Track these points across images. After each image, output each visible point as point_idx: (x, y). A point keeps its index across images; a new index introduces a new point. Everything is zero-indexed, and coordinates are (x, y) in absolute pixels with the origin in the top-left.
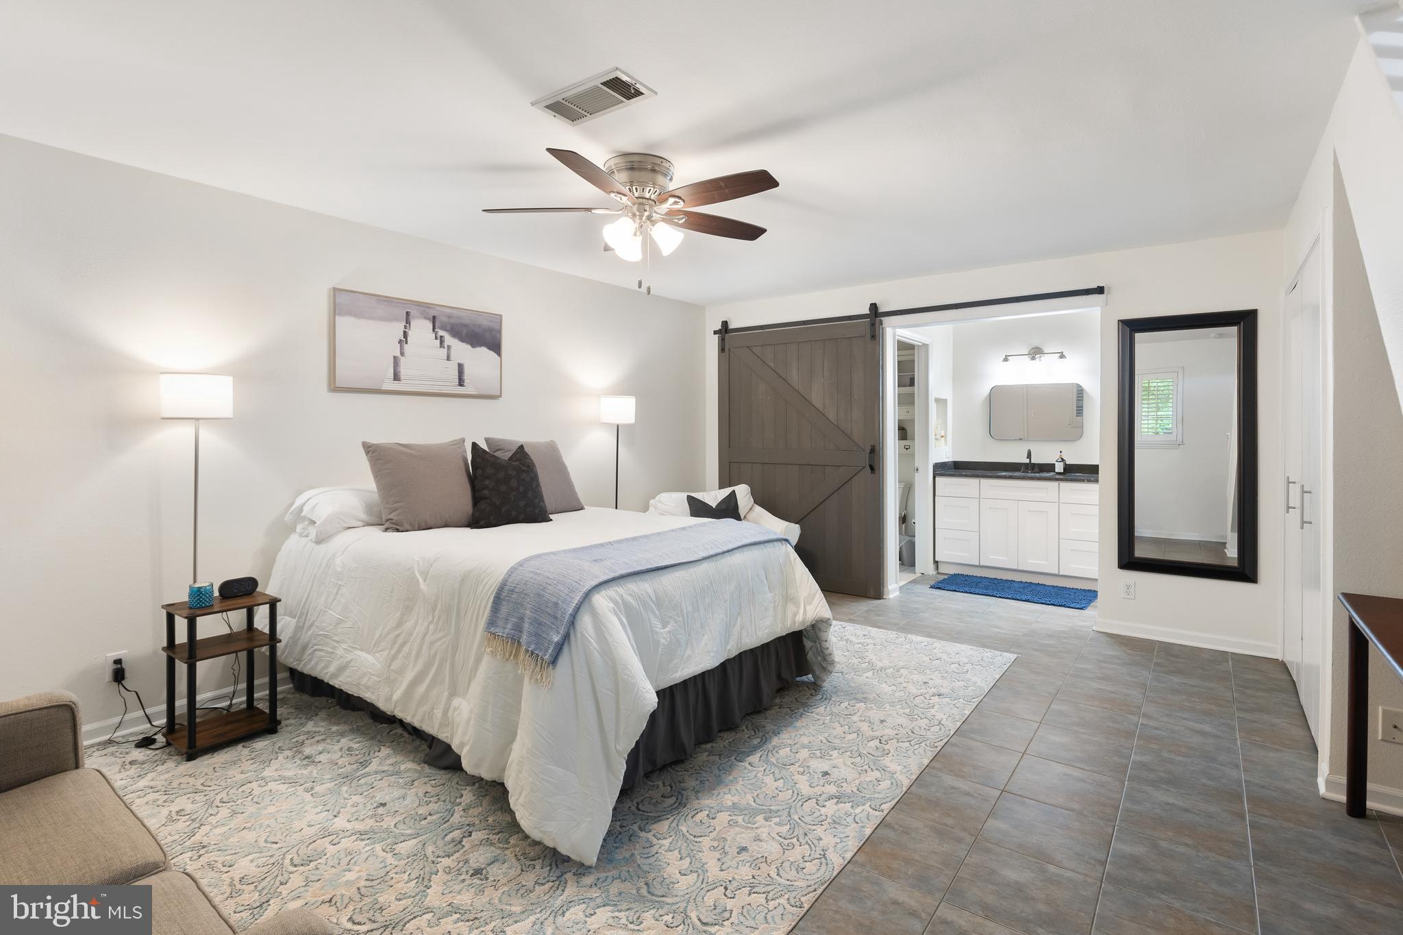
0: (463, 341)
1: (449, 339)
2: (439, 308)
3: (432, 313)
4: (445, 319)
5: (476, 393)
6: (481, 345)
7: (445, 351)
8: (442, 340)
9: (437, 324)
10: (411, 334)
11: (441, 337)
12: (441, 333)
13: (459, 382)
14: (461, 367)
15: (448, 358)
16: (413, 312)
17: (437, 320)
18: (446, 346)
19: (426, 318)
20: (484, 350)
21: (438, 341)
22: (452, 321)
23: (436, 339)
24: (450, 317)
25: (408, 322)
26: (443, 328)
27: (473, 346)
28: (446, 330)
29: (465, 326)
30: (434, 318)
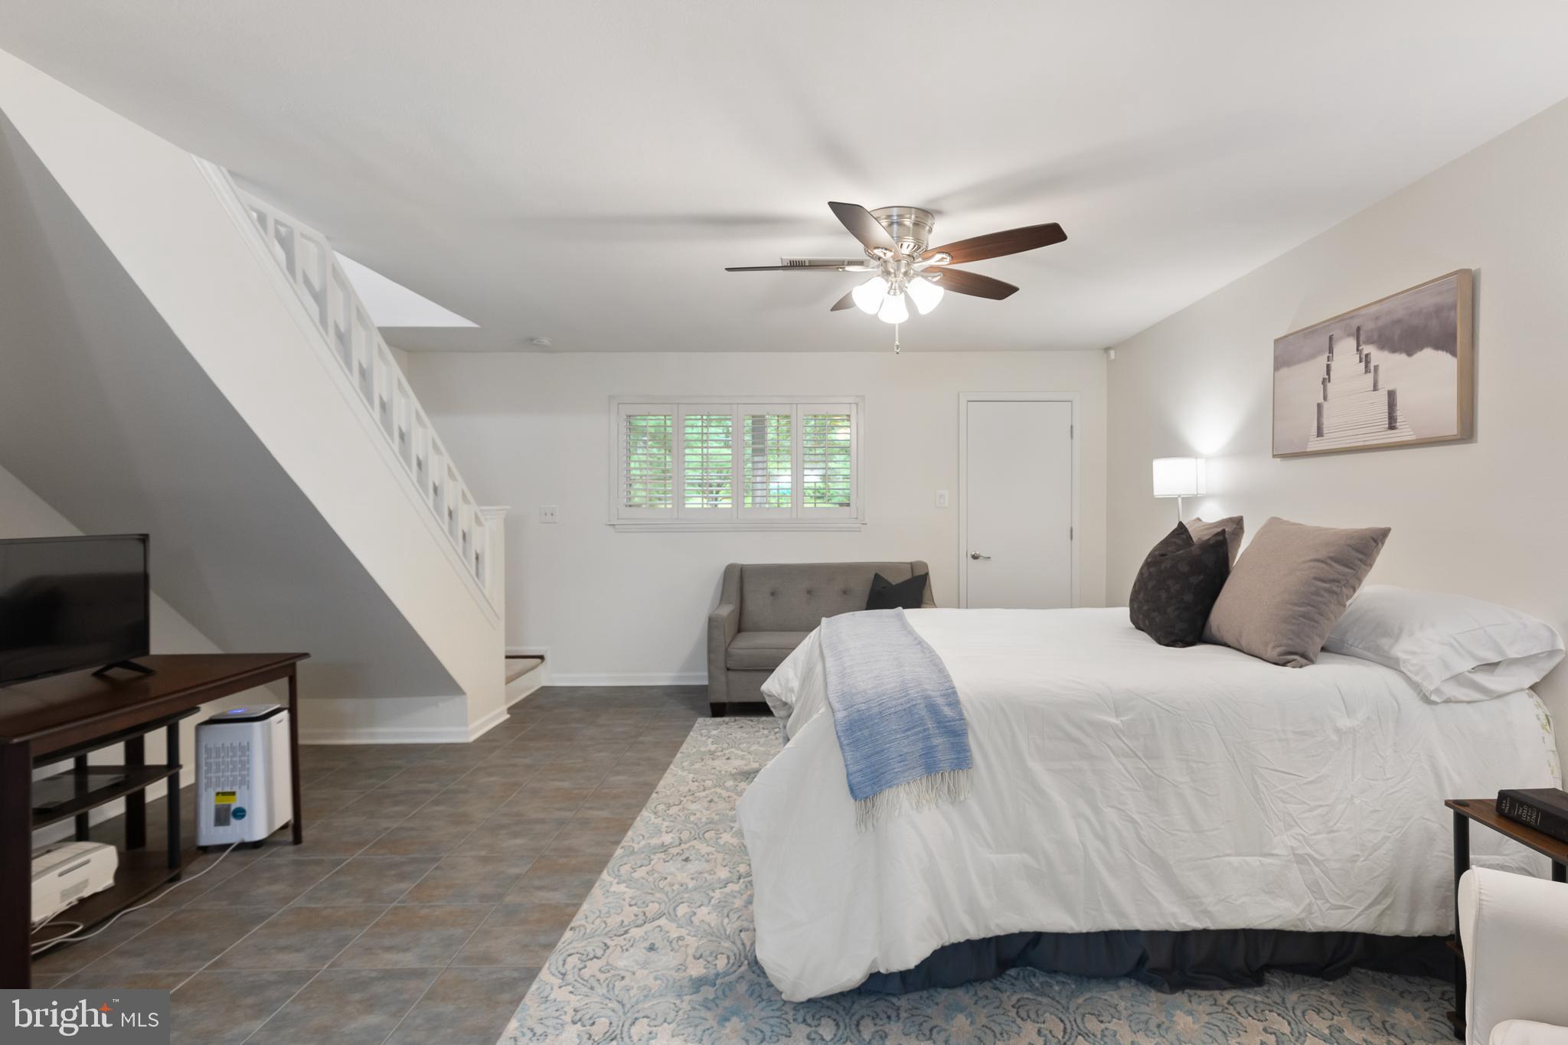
0: (1394, 350)
1: (1378, 356)
2: (1363, 312)
3: (1355, 323)
4: (1369, 326)
5: (1413, 438)
6: (1421, 348)
7: (1370, 376)
8: (1366, 360)
9: (1362, 338)
10: (1334, 365)
11: (1367, 356)
12: (1367, 349)
13: (1390, 423)
14: (1391, 395)
15: (1375, 388)
16: (1336, 333)
17: (1361, 332)
18: (1372, 369)
19: (1349, 335)
20: (1428, 355)
21: (1363, 364)
22: (1380, 323)
23: (1361, 362)
24: (1377, 318)
25: (1331, 351)
26: (1369, 342)
27: (1410, 354)
28: (1372, 343)
29: (1399, 322)
30: (1358, 329)
